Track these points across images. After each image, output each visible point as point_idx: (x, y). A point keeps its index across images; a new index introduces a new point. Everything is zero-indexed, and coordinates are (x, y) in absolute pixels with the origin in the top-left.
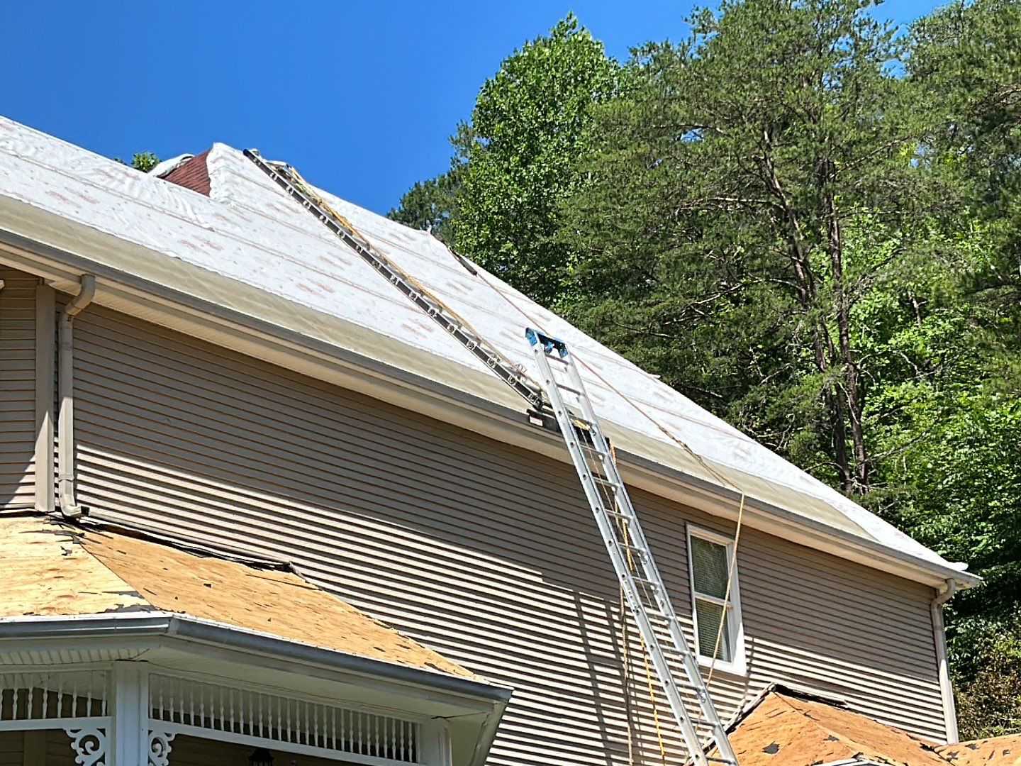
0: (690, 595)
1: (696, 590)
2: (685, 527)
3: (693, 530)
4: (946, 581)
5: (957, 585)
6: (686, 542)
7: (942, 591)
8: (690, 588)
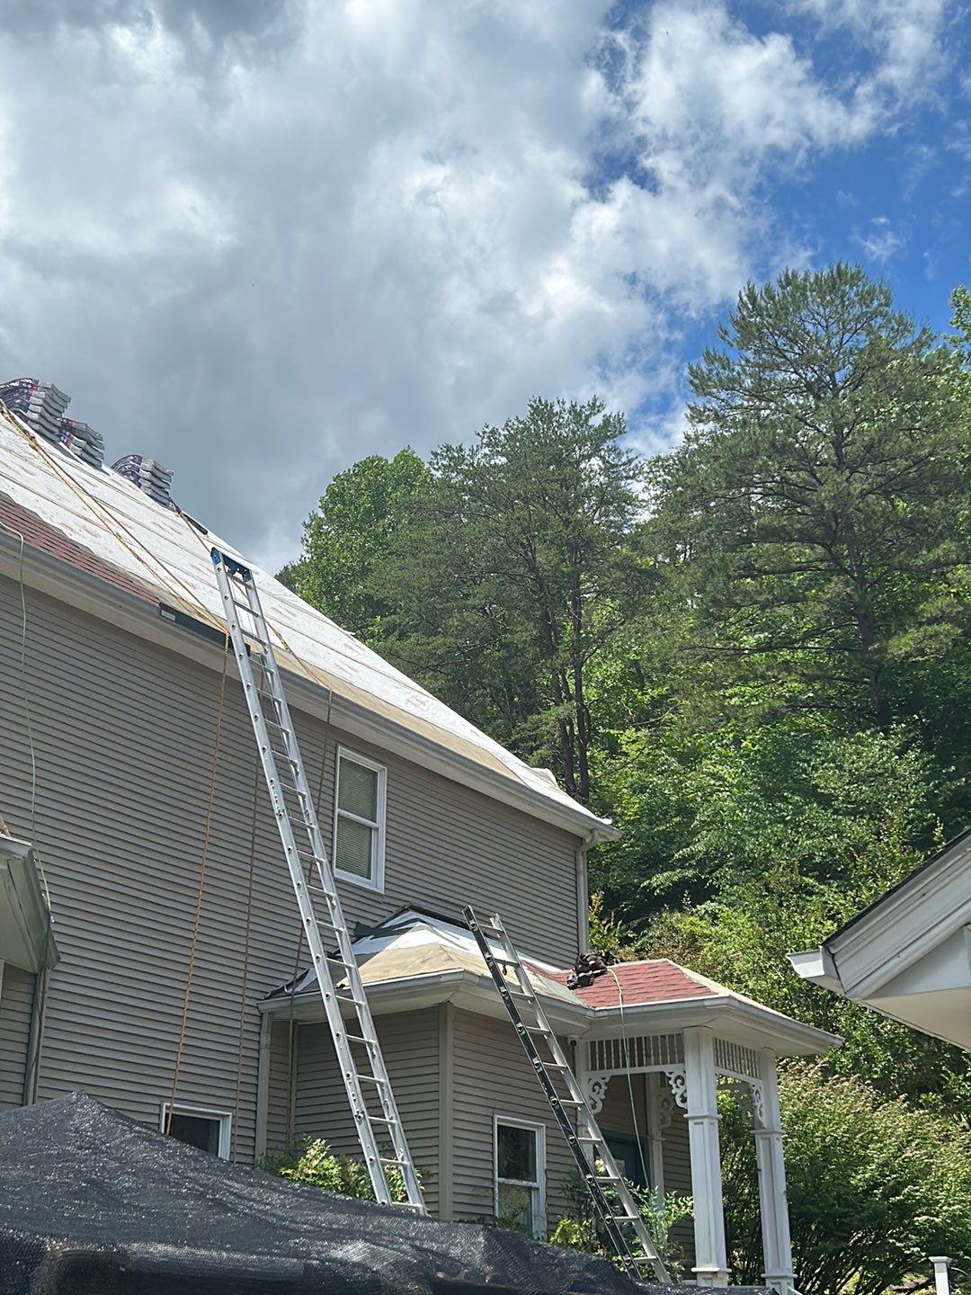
0: (333, 811)
1: (339, 807)
2: (336, 748)
3: (343, 752)
4: (591, 831)
5: (601, 835)
6: (335, 762)
7: (587, 841)
8: (333, 804)
